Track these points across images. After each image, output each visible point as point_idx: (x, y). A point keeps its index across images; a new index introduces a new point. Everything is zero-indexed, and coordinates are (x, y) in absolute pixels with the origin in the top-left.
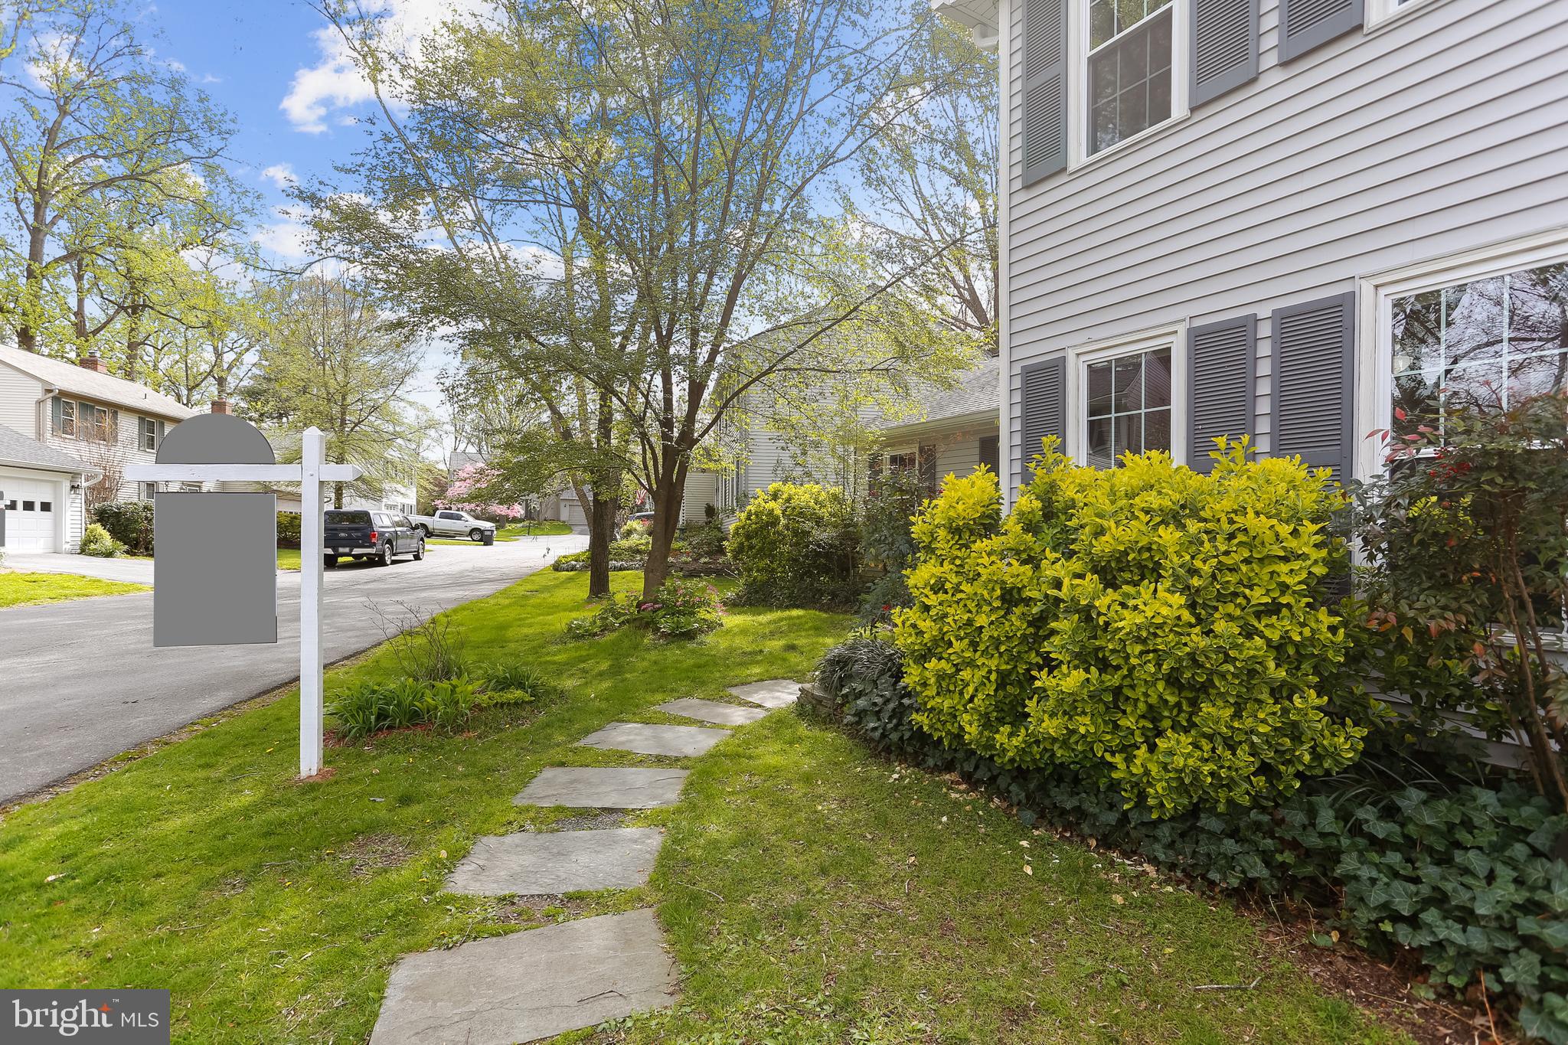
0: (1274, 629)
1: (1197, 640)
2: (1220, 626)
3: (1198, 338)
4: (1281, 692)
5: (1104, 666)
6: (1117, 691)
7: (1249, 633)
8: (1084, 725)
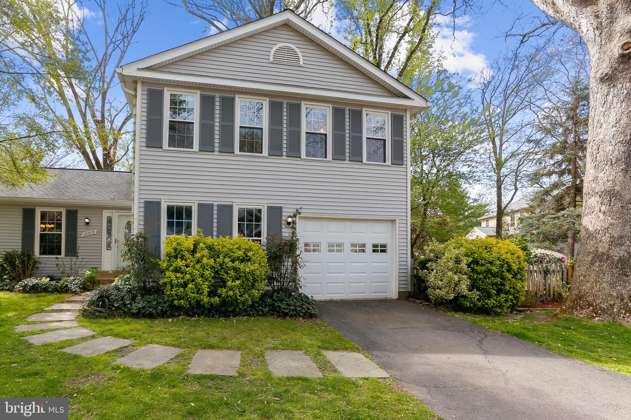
3: (199, 205)
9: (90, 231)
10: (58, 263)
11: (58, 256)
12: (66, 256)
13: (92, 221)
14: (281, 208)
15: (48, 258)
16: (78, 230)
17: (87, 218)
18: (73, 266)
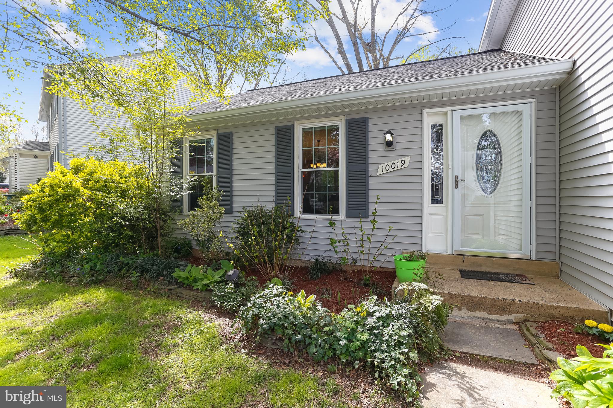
9: (396, 162)
10: (333, 237)
11: (335, 217)
12: (347, 217)
13: (399, 139)
15: (316, 220)
16: (371, 161)
17: (389, 132)
18: (366, 244)
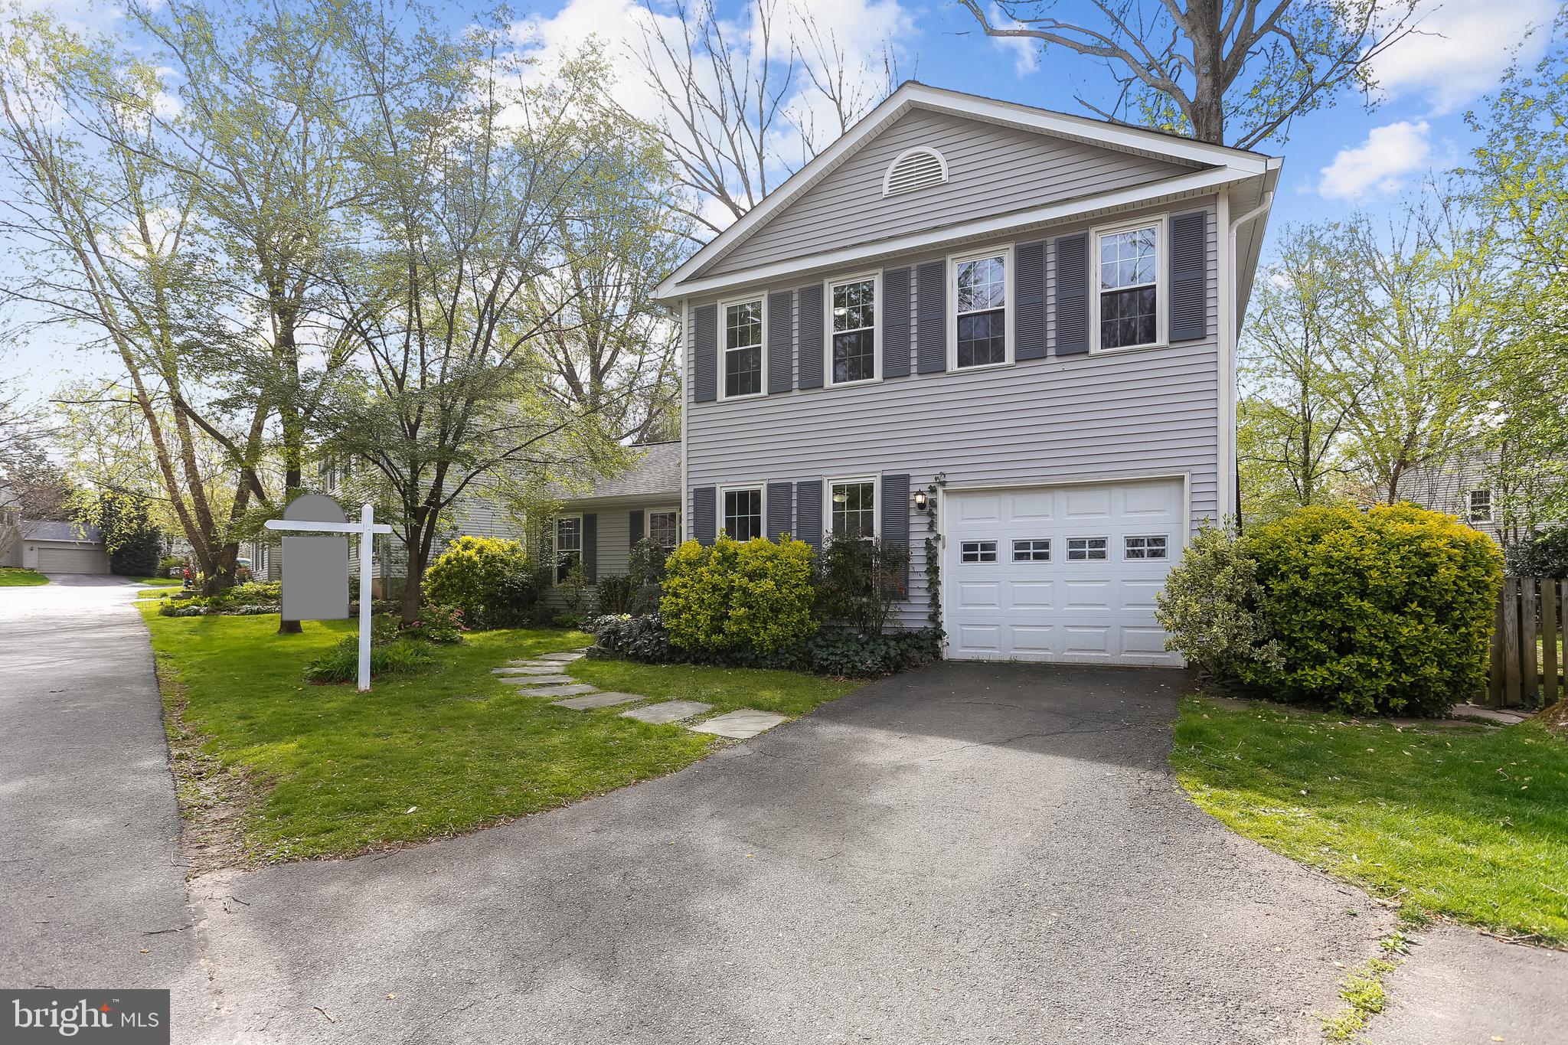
0: (797, 591)
1: (778, 594)
2: (784, 591)
3: (771, 487)
4: (799, 610)
5: (751, 607)
6: (754, 615)
7: (791, 593)
8: (745, 626)
14: (907, 477)
